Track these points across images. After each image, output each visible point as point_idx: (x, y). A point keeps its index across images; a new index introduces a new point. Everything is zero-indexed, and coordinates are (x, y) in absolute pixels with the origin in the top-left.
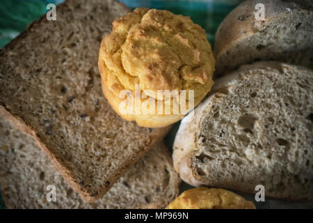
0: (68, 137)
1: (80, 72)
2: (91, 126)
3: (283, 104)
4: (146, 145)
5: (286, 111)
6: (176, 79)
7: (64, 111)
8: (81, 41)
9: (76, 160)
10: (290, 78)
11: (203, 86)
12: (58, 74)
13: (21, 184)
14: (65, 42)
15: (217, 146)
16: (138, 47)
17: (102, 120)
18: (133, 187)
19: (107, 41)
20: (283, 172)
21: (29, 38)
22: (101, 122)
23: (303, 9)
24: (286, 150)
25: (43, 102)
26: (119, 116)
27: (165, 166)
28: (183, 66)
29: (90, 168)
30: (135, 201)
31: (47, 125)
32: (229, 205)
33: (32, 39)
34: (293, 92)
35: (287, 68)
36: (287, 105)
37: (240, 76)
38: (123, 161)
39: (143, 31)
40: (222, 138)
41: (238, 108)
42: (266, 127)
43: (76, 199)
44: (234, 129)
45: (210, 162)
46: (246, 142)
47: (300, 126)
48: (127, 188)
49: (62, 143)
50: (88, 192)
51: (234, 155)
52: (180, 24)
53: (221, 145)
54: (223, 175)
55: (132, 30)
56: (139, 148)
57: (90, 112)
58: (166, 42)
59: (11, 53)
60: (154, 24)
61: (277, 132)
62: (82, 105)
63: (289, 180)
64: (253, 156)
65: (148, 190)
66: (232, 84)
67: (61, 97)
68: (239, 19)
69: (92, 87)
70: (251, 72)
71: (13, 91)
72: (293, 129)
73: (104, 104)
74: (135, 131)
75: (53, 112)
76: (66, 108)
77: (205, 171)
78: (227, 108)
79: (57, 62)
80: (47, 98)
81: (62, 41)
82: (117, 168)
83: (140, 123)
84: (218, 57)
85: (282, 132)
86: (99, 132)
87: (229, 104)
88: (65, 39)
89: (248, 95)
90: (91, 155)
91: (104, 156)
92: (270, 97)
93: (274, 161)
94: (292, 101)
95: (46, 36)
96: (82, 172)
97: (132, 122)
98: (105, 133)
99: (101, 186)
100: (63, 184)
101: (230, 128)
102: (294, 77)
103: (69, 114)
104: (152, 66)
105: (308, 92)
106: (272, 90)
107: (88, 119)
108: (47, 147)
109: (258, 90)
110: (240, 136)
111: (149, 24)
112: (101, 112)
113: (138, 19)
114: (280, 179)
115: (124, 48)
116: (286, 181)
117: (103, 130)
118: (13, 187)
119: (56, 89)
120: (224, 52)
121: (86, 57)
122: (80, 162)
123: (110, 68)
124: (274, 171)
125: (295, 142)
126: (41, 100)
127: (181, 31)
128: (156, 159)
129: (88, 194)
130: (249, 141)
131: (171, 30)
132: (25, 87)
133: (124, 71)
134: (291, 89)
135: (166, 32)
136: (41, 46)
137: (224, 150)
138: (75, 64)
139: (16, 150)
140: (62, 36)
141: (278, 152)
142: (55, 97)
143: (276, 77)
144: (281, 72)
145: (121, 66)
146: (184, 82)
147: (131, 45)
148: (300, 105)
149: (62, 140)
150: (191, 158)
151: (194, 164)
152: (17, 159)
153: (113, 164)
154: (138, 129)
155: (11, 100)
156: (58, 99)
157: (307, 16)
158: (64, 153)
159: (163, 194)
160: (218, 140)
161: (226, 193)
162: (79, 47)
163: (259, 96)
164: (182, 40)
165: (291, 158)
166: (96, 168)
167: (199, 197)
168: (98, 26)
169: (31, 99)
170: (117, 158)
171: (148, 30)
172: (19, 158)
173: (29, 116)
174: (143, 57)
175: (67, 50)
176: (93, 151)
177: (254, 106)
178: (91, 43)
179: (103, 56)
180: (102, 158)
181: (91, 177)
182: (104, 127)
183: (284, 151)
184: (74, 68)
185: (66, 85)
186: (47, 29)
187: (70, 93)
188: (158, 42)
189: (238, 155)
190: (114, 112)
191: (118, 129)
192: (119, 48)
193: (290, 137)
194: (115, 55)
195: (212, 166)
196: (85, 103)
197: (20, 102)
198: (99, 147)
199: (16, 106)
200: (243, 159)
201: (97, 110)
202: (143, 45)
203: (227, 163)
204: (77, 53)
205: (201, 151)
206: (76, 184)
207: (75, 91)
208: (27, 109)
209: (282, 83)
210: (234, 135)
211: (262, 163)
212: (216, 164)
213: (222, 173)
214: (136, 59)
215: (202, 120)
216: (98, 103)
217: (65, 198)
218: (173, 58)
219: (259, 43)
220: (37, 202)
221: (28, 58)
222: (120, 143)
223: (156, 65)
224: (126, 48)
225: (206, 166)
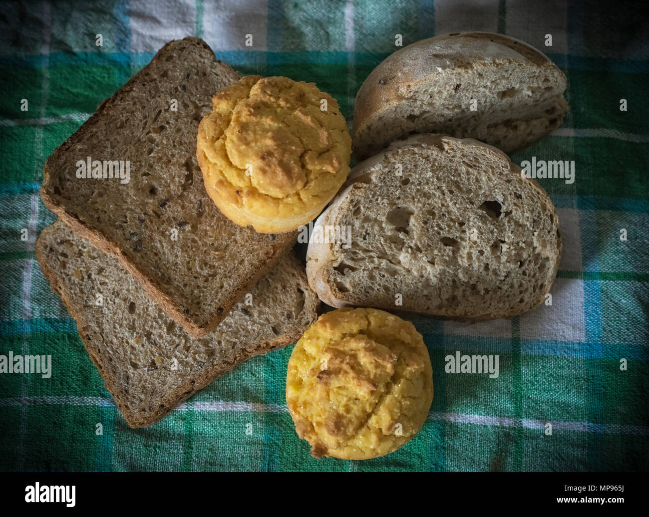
0: (164, 253)
1: (173, 165)
2: (193, 236)
3: (446, 192)
4: (269, 258)
5: (451, 200)
6: (296, 169)
7: (155, 220)
8: (172, 121)
9: (176, 283)
10: (453, 157)
11: (334, 176)
12: (144, 170)
13: (104, 321)
14: (151, 125)
15: (360, 252)
16: (247, 131)
17: (208, 228)
18: (256, 315)
19: (206, 125)
20: (454, 281)
21: (102, 123)
22: (206, 231)
23: (459, 67)
24: (454, 252)
25: (128, 209)
26: (231, 221)
27: (298, 284)
28: (305, 152)
29: (196, 291)
30: (259, 333)
31: (135, 239)
32: (380, 327)
33: (105, 124)
34: (459, 175)
35: (448, 143)
36: (451, 192)
37: (386, 157)
38: (239, 280)
39: (252, 110)
40: (367, 241)
41: (385, 201)
42: (425, 223)
43: (179, 336)
44: (382, 229)
45: (352, 274)
46: (400, 244)
47: (471, 219)
48: (247, 318)
49: (156, 262)
50: (196, 322)
51: (384, 263)
52: (301, 96)
53: (366, 251)
54: (373, 289)
55: (238, 108)
56: (260, 261)
57: (191, 217)
58: (283, 122)
59: (79, 147)
60: (266, 99)
61: (441, 229)
62: (180, 209)
63: (464, 291)
64: (411, 263)
65: (276, 317)
66: (376, 170)
67: (151, 201)
68: (380, 83)
69: (191, 184)
70: (400, 151)
71: (86, 197)
72: (462, 224)
73: (208, 206)
74: (253, 239)
75: (142, 221)
76: (158, 216)
77: (348, 286)
78: (371, 201)
79: (142, 154)
80: (131, 203)
81: (145, 124)
82: (231, 290)
83: (258, 229)
84: (357, 135)
85: (447, 229)
86: (205, 244)
87: (373, 196)
88: (150, 121)
89: (398, 183)
90: (196, 275)
91: (214, 275)
92: (427, 184)
93: (438, 268)
94: (458, 187)
95: (124, 119)
96: (186, 298)
97: (248, 227)
98: (213, 244)
99: (211, 314)
100: (161, 317)
101: (376, 228)
102: (459, 154)
103: (163, 222)
104: (265, 156)
105: (479, 173)
106: (430, 174)
107: (188, 228)
108: (137, 268)
109: (411, 175)
110: (390, 238)
111: (259, 99)
112: (206, 217)
113: (245, 92)
114: (450, 290)
115: (228, 133)
116: (459, 293)
117: (209, 241)
118: (93, 325)
119: (143, 190)
120: (363, 126)
121: (181, 143)
122: (181, 285)
123: (213, 161)
124: (441, 280)
125: (465, 241)
126: (125, 206)
127: (302, 106)
128: (285, 276)
129: (195, 326)
130: (404, 243)
131: (288, 105)
132: (101, 190)
133: (230, 164)
134: (456, 170)
135: (282, 108)
136: (118, 134)
137: (371, 257)
138: (165, 154)
139: (93, 276)
140: (145, 117)
141: (443, 255)
142: (143, 201)
143: (434, 156)
144: (442, 149)
145: (226, 157)
146: (308, 173)
147: (237, 129)
148: (469, 191)
149: (156, 258)
150: (328, 270)
151: (332, 278)
152: (96, 287)
153: (225, 285)
154: (256, 237)
155: (85, 208)
156: (147, 203)
157: (466, 76)
158: (160, 274)
159: (296, 321)
160: (362, 244)
161: (376, 312)
162: (169, 130)
163: (413, 183)
164: (303, 118)
165: (463, 262)
166: (203, 292)
167: (340, 319)
168: (193, 99)
169: (111, 206)
170: (230, 277)
171: (259, 108)
172: (99, 286)
173: (111, 228)
174: (253, 144)
175: (154, 135)
176: (199, 270)
177: (407, 197)
178: (186, 123)
179: (202, 145)
180: (210, 278)
181: (198, 303)
182: (211, 237)
183: (451, 254)
184: (165, 159)
185: (155, 184)
186: (124, 109)
187: (162, 194)
188: (272, 123)
189: (391, 262)
190: (223, 215)
191: (229, 238)
192: (222, 133)
193: (458, 234)
194: (218, 143)
195: (357, 279)
196: (183, 207)
197: (97, 210)
198: (206, 264)
199: (92, 216)
200: (398, 267)
201: (200, 214)
202: (252, 128)
203: (376, 274)
204: (168, 139)
205: (339, 260)
206: (178, 313)
207: (169, 192)
208: (107, 219)
209: (443, 164)
210: (383, 237)
211: (424, 272)
212: (361, 276)
213: (371, 288)
214: (244, 147)
215: (338, 220)
216: (201, 205)
217: (165, 335)
218: (292, 143)
219: (409, 112)
220: (128, 343)
221: (102, 152)
222: (233, 257)
223: (270, 154)
224: (231, 133)
225: (348, 280)
